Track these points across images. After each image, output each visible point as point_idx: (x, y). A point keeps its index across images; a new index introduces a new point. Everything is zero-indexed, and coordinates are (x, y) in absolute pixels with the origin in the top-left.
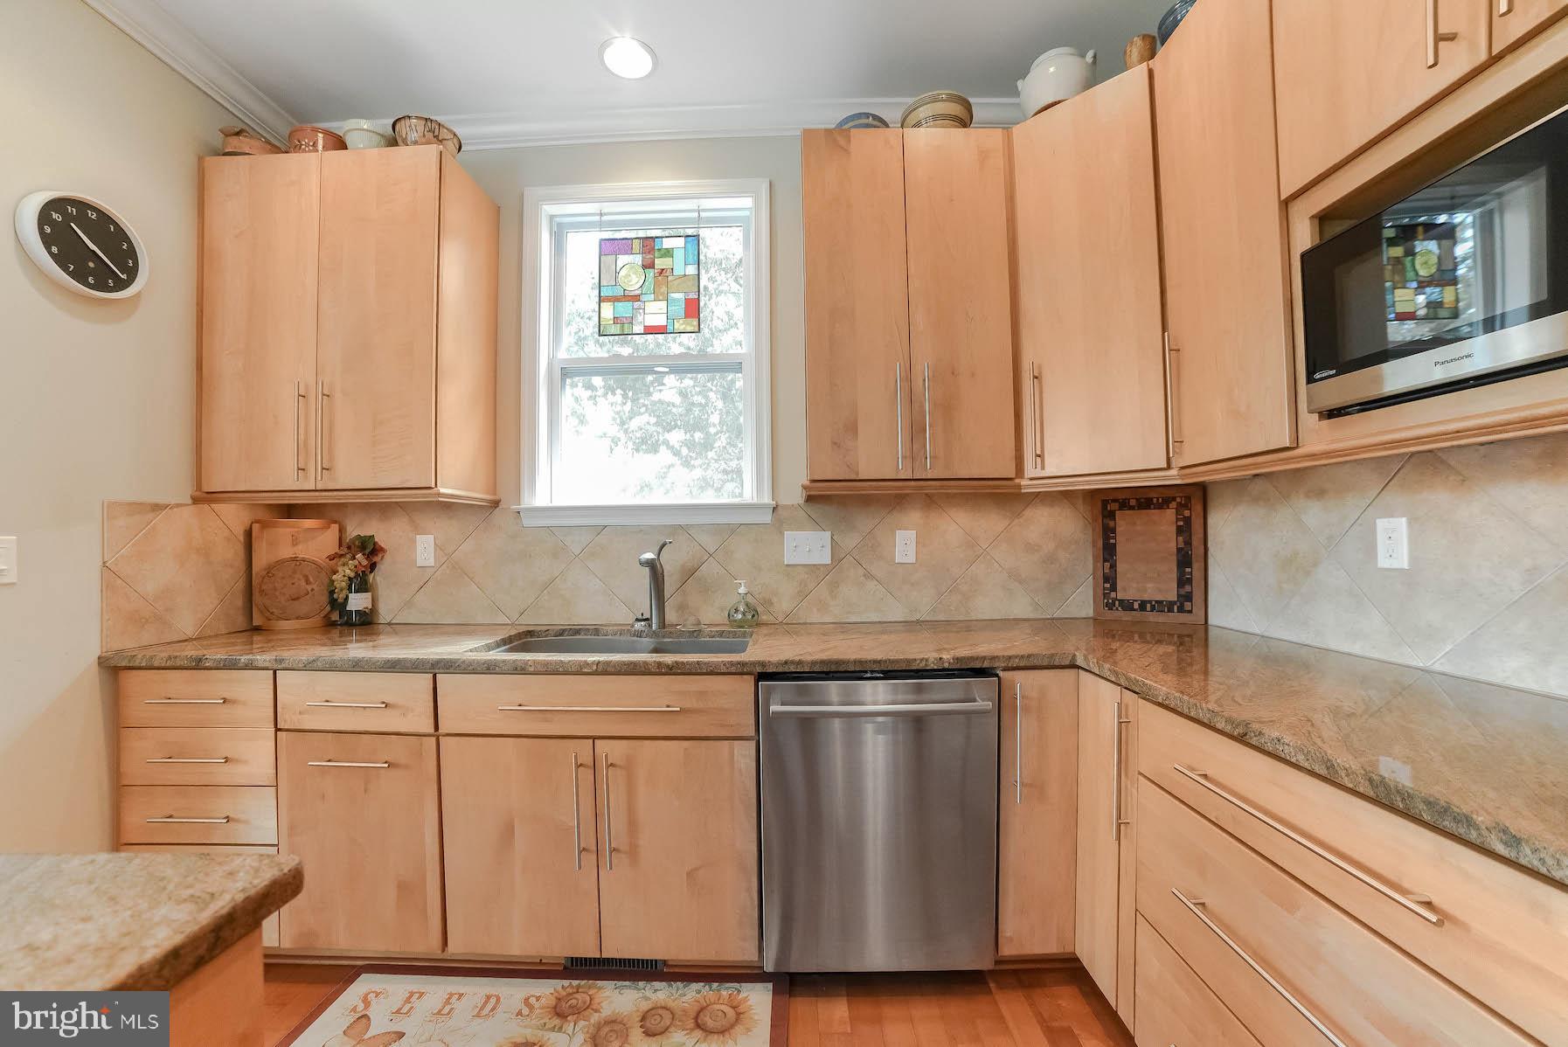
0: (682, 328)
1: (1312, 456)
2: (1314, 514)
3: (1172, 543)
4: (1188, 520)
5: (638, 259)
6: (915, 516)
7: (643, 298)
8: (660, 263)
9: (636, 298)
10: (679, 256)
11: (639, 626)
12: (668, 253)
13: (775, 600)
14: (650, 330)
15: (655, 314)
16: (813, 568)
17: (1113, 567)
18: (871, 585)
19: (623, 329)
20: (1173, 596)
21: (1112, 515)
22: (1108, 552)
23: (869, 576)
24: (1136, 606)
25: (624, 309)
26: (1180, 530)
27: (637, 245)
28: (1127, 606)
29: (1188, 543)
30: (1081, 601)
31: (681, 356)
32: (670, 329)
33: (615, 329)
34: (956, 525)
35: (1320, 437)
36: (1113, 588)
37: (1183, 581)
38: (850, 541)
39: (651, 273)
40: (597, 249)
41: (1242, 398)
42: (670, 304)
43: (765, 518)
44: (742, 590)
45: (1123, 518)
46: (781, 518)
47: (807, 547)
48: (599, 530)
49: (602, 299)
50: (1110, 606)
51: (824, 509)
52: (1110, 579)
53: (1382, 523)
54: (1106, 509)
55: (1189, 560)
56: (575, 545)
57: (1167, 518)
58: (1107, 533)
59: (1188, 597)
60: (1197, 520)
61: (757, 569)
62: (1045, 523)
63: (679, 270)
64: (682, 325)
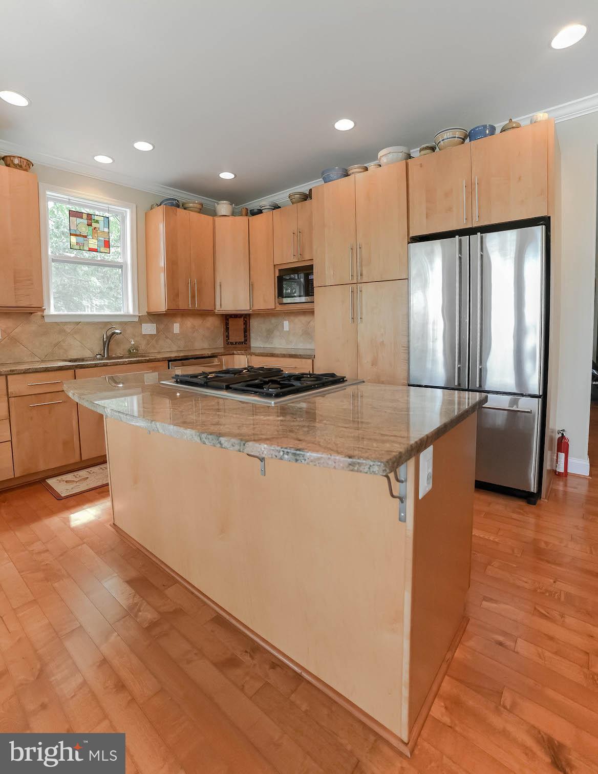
0: (103, 251)
1: (278, 311)
2: (274, 320)
3: (243, 327)
4: (246, 321)
5: (86, 222)
6: (179, 319)
7: (88, 237)
8: (94, 225)
9: (86, 237)
10: (101, 223)
11: (98, 356)
12: (97, 222)
13: (140, 346)
14: (91, 250)
15: (93, 243)
16: (151, 335)
17: (228, 333)
18: (168, 340)
19: (80, 247)
20: (243, 341)
21: (228, 320)
22: (227, 329)
23: (167, 337)
24: (234, 343)
25: (81, 239)
26: (244, 324)
27: (85, 216)
28: (232, 343)
29: (246, 326)
30: (220, 342)
31: (101, 260)
32: (99, 250)
33: (77, 247)
34: (190, 322)
35: (279, 308)
36: (229, 339)
37: (245, 336)
38: (162, 327)
39: (91, 228)
40: (67, 213)
41: (266, 298)
42: (99, 241)
43: (136, 319)
44: (133, 343)
45: (231, 321)
46: (141, 319)
47: (149, 329)
48: (78, 323)
49: (71, 234)
50: (228, 344)
51: (154, 317)
52: (228, 337)
53: (285, 322)
54: (227, 318)
55: (246, 331)
56: (68, 329)
57: (241, 321)
58: (227, 324)
59: (246, 340)
60: (248, 321)
61: (134, 336)
62: (211, 322)
63: (102, 229)
64: (102, 249)
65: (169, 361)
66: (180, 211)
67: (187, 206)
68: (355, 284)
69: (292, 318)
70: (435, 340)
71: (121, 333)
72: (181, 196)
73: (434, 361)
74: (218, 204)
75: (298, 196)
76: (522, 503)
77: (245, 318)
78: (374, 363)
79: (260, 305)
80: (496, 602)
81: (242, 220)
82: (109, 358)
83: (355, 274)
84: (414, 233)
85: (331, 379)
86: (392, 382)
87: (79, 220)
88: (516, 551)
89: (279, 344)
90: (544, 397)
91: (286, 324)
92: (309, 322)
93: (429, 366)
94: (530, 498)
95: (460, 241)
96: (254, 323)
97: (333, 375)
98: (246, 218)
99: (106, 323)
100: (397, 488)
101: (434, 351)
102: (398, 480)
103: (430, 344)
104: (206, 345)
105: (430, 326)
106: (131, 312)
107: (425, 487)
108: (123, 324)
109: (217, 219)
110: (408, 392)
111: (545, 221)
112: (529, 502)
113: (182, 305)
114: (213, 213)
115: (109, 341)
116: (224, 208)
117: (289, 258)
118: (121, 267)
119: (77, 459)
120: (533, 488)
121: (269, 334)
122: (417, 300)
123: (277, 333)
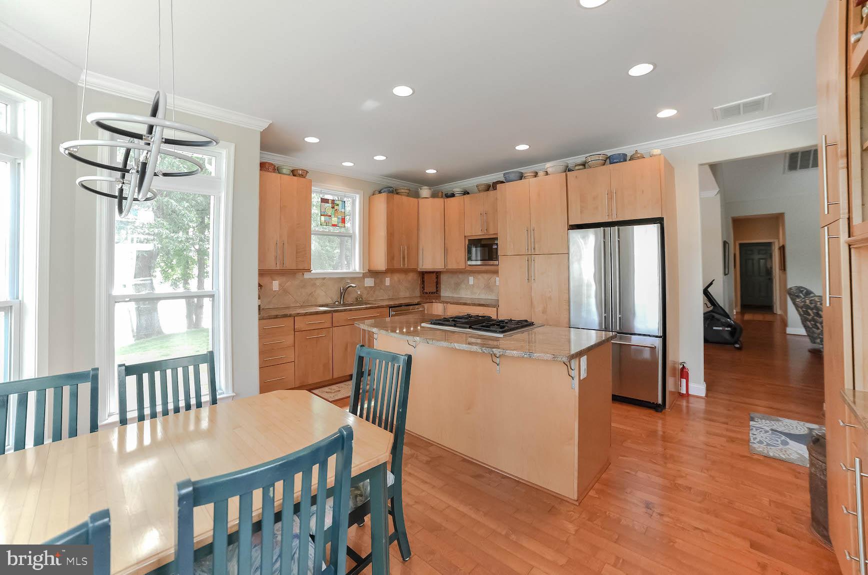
0: (341, 226)
1: (465, 270)
2: (460, 276)
3: (435, 281)
4: (437, 276)
5: (331, 205)
6: (389, 275)
7: (332, 216)
8: (336, 207)
9: (330, 216)
10: (340, 205)
11: (337, 303)
12: (338, 205)
13: (363, 295)
14: (333, 225)
15: (334, 220)
16: (370, 287)
17: (424, 285)
18: (382, 291)
19: (327, 224)
20: (435, 291)
22: (423, 282)
23: (381, 289)
24: (428, 293)
25: (327, 218)
26: (436, 279)
27: (330, 202)
28: (426, 293)
29: (438, 281)
30: (417, 293)
31: (339, 233)
32: (338, 225)
33: (325, 224)
34: (396, 277)
35: (467, 268)
36: (424, 290)
37: (437, 288)
38: (378, 281)
39: (334, 210)
40: (320, 200)
41: (458, 259)
42: (338, 218)
43: (361, 275)
44: (359, 293)
45: (426, 276)
46: (365, 276)
47: (369, 282)
48: (324, 279)
49: (321, 215)
50: (423, 293)
51: (373, 273)
52: (423, 288)
53: (470, 278)
54: (423, 274)
55: (438, 284)
56: (318, 283)
57: (434, 276)
58: (423, 278)
59: (437, 291)
60: (439, 276)
61: (359, 289)
62: (412, 276)
63: (340, 210)
64: (340, 224)
65: (390, 307)
66: (396, 196)
67: (399, 191)
68: (530, 256)
69: (476, 275)
70: (589, 297)
71: (356, 287)
72: (394, 183)
73: (589, 312)
74: (421, 189)
75: (483, 186)
76: (652, 411)
77: (437, 274)
78: (544, 312)
79: (452, 266)
80: (627, 457)
81: (439, 201)
82: (344, 305)
83: (530, 248)
84: (573, 222)
85: (526, 323)
86: (557, 324)
87: (327, 205)
88: (643, 435)
89: (465, 294)
90: (664, 337)
91: (471, 280)
92: (491, 278)
93: (584, 314)
94: (658, 408)
95: (604, 230)
96: (444, 278)
97: (526, 321)
98: (442, 200)
99: (342, 279)
100: (572, 373)
101: (588, 304)
102: (571, 369)
103: (585, 300)
104: (408, 295)
105: (585, 288)
106: (357, 270)
107: (584, 375)
108: (353, 279)
109: (421, 201)
110: (569, 332)
111: (659, 221)
112: (657, 411)
113: (396, 266)
114: (416, 195)
115: (344, 293)
116: (425, 192)
117: (477, 232)
118: (351, 236)
119: (331, 377)
120: (660, 401)
121: (457, 285)
122: (574, 268)
123: (463, 286)
